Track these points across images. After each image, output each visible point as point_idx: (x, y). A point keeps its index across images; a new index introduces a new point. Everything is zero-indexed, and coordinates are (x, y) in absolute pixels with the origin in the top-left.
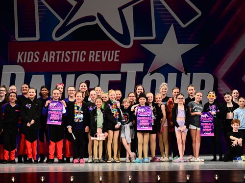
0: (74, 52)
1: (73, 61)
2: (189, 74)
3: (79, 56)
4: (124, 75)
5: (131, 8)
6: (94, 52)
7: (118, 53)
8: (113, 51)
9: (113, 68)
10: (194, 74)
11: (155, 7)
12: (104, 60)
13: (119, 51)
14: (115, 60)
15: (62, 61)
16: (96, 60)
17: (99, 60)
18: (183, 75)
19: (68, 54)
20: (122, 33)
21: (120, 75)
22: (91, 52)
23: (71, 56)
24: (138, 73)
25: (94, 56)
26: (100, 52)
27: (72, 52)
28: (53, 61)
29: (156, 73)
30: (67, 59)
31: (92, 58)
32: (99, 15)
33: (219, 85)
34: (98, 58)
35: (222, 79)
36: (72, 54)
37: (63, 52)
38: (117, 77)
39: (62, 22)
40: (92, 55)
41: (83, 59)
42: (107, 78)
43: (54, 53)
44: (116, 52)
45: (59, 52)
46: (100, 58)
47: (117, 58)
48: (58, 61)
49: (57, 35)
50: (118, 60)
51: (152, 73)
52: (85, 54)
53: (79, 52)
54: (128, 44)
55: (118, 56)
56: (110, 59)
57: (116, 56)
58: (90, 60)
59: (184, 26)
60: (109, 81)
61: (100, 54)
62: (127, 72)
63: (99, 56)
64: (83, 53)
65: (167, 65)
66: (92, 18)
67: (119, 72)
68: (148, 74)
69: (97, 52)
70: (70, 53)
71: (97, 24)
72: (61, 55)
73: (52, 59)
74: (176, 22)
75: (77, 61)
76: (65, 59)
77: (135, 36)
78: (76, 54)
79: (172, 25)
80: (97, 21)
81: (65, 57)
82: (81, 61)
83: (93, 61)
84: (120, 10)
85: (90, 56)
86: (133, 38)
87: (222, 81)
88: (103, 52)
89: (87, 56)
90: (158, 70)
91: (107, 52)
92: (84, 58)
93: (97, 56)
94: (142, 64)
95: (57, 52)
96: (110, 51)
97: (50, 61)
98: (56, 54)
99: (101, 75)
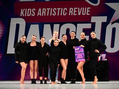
0: (59, 9)
1: (58, 15)
3: (63, 12)
4: (94, 24)
6: (72, 9)
7: (89, 10)
8: (86, 8)
9: (86, 19)
12: (79, 14)
13: (90, 8)
14: (87, 14)
15: (51, 15)
16: (74, 14)
17: (76, 14)
19: (55, 10)
21: (91, 24)
22: (70, 9)
23: (57, 11)
24: (103, 23)
25: (72, 11)
26: (77, 8)
27: (58, 9)
28: (45, 15)
29: (115, 23)
30: (54, 14)
31: (71, 13)
34: (76, 13)
36: (57, 10)
37: (52, 9)
38: (89, 26)
40: (71, 10)
41: (65, 14)
42: (81, 26)
43: (45, 9)
44: (88, 8)
45: (48, 9)
46: (77, 13)
47: (89, 13)
48: (48, 15)
50: (89, 14)
51: (113, 23)
52: (66, 10)
53: (62, 9)
54: (96, 3)
55: (89, 11)
56: (84, 13)
57: (88, 11)
58: (70, 14)
60: (83, 29)
61: (77, 10)
62: (95, 22)
63: (76, 11)
64: (65, 10)
67: (90, 22)
68: (110, 24)
69: (75, 9)
70: (56, 10)
72: (50, 10)
73: (44, 13)
75: (61, 15)
76: (53, 14)
78: (60, 10)
81: (53, 12)
83: (72, 15)
85: (70, 12)
88: (79, 8)
89: (68, 12)
91: (81, 8)
92: (66, 13)
93: (75, 11)
94: (106, 17)
95: (47, 9)
96: (83, 8)
97: (42, 15)
98: (47, 10)
99: (78, 24)
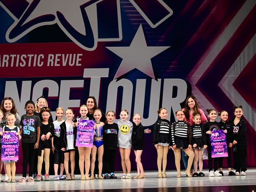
0: (30, 56)
1: (29, 65)
2: (160, 80)
3: (37, 60)
4: (88, 81)
5: (94, 5)
6: (53, 56)
7: (80, 57)
8: (75, 55)
9: (75, 73)
10: (165, 79)
11: (121, 5)
12: (64, 64)
13: (81, 55)
14: (77, 65)
15: (17, 65)
16: (56, 65)
17: (59, 65)
18: (153, 81)
19: (24, 57)
20: (85, 35)
21: (83, 81)
22: (50, 55)
23: (27, 60)
24: (102, 79)
25: (53, 60)
26: (60, 55)
27: (29, 55)
28: (7, 66)
29: (123, 79)
30: (23, 64)
31: (50, 62)
32: (58, 13)
33: (193, 92)
34: (58, 63)
35: (196, 85)
36: (28, 57)
37: (18, 56)
38: (80, 84)
39: (17, 21)
40: (51, 58)
41: (40, 64)
42: (68, 85)
43: (8, 56)
44: (78, 55)
45: (13, 56)
46: (60, 62)
47: (80, 62)
48: (12, 65)
49: (11, 37)
50: (80, 65)
51: (118, 79)
52: (43, 58)
53: (36, 55)
54: (92, 46)
55: (80, 60)
56: (72, 63)
57: (78, 60)
58: (48, 65)
59: (153, 26)
60: (71, 88)
61: (60, 58)
62: (90, 78)
63: (59, 60)
64: (41, 57)
65: (135, 70)
66: (51, 17)
67: (81, 78)
68: (114, 81)
69: (57, 55)
70: (26, 57)
71: (56, 24)
72: (15, 58)
73: (5, 63)
74: (145, 21)
75: (34, 65)
76: (21, 64)
77: (99, 38)
78: (33, 58)
79: (141, 25)
80: (57, 21)
81: (20, 61)
82: (39, 65)
83: (52, 65)
84: (83, 8)
85: (49, 60)
86: (97, 40)
87: (196, 87)
88: (63, 55)
89: (45, 60)
90: (125, 76)
91: (68, 55)
92: (42, 63)
93: (57, 60)
94: (108, 69)
95: (11, 56)
96: (71, 55)
97: (3, 66)
98: (10, 58)
99: (62, 81)
